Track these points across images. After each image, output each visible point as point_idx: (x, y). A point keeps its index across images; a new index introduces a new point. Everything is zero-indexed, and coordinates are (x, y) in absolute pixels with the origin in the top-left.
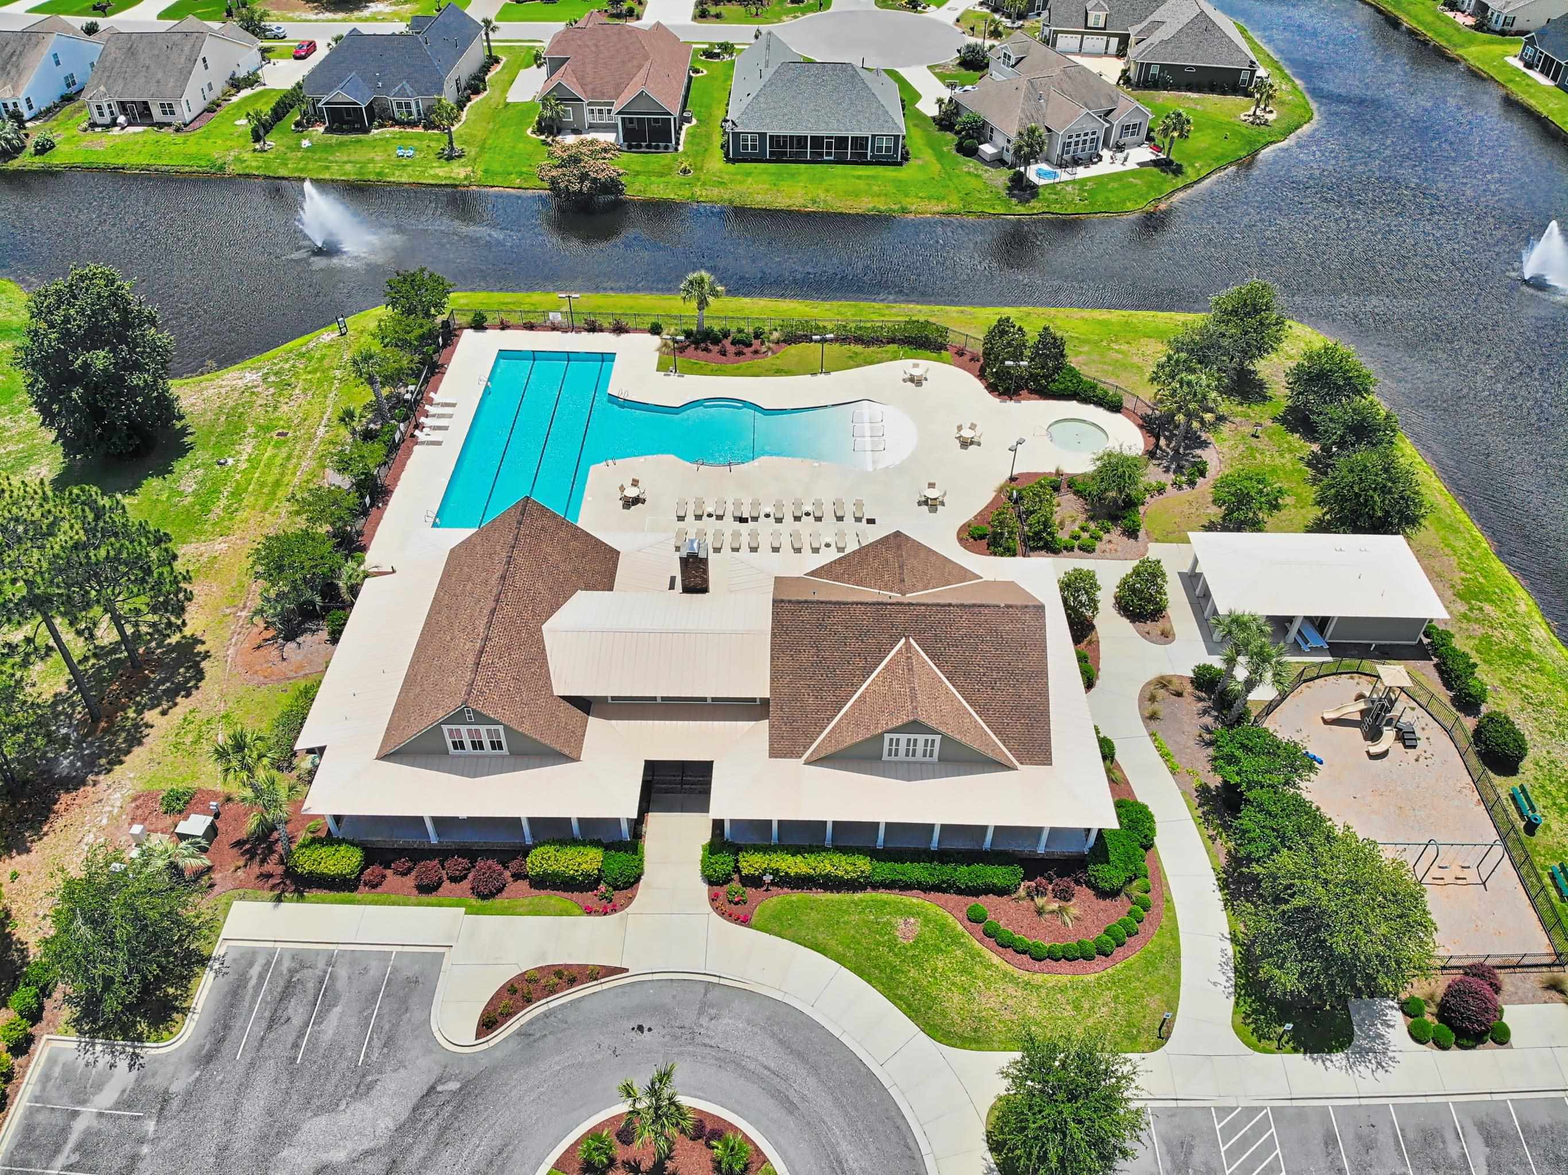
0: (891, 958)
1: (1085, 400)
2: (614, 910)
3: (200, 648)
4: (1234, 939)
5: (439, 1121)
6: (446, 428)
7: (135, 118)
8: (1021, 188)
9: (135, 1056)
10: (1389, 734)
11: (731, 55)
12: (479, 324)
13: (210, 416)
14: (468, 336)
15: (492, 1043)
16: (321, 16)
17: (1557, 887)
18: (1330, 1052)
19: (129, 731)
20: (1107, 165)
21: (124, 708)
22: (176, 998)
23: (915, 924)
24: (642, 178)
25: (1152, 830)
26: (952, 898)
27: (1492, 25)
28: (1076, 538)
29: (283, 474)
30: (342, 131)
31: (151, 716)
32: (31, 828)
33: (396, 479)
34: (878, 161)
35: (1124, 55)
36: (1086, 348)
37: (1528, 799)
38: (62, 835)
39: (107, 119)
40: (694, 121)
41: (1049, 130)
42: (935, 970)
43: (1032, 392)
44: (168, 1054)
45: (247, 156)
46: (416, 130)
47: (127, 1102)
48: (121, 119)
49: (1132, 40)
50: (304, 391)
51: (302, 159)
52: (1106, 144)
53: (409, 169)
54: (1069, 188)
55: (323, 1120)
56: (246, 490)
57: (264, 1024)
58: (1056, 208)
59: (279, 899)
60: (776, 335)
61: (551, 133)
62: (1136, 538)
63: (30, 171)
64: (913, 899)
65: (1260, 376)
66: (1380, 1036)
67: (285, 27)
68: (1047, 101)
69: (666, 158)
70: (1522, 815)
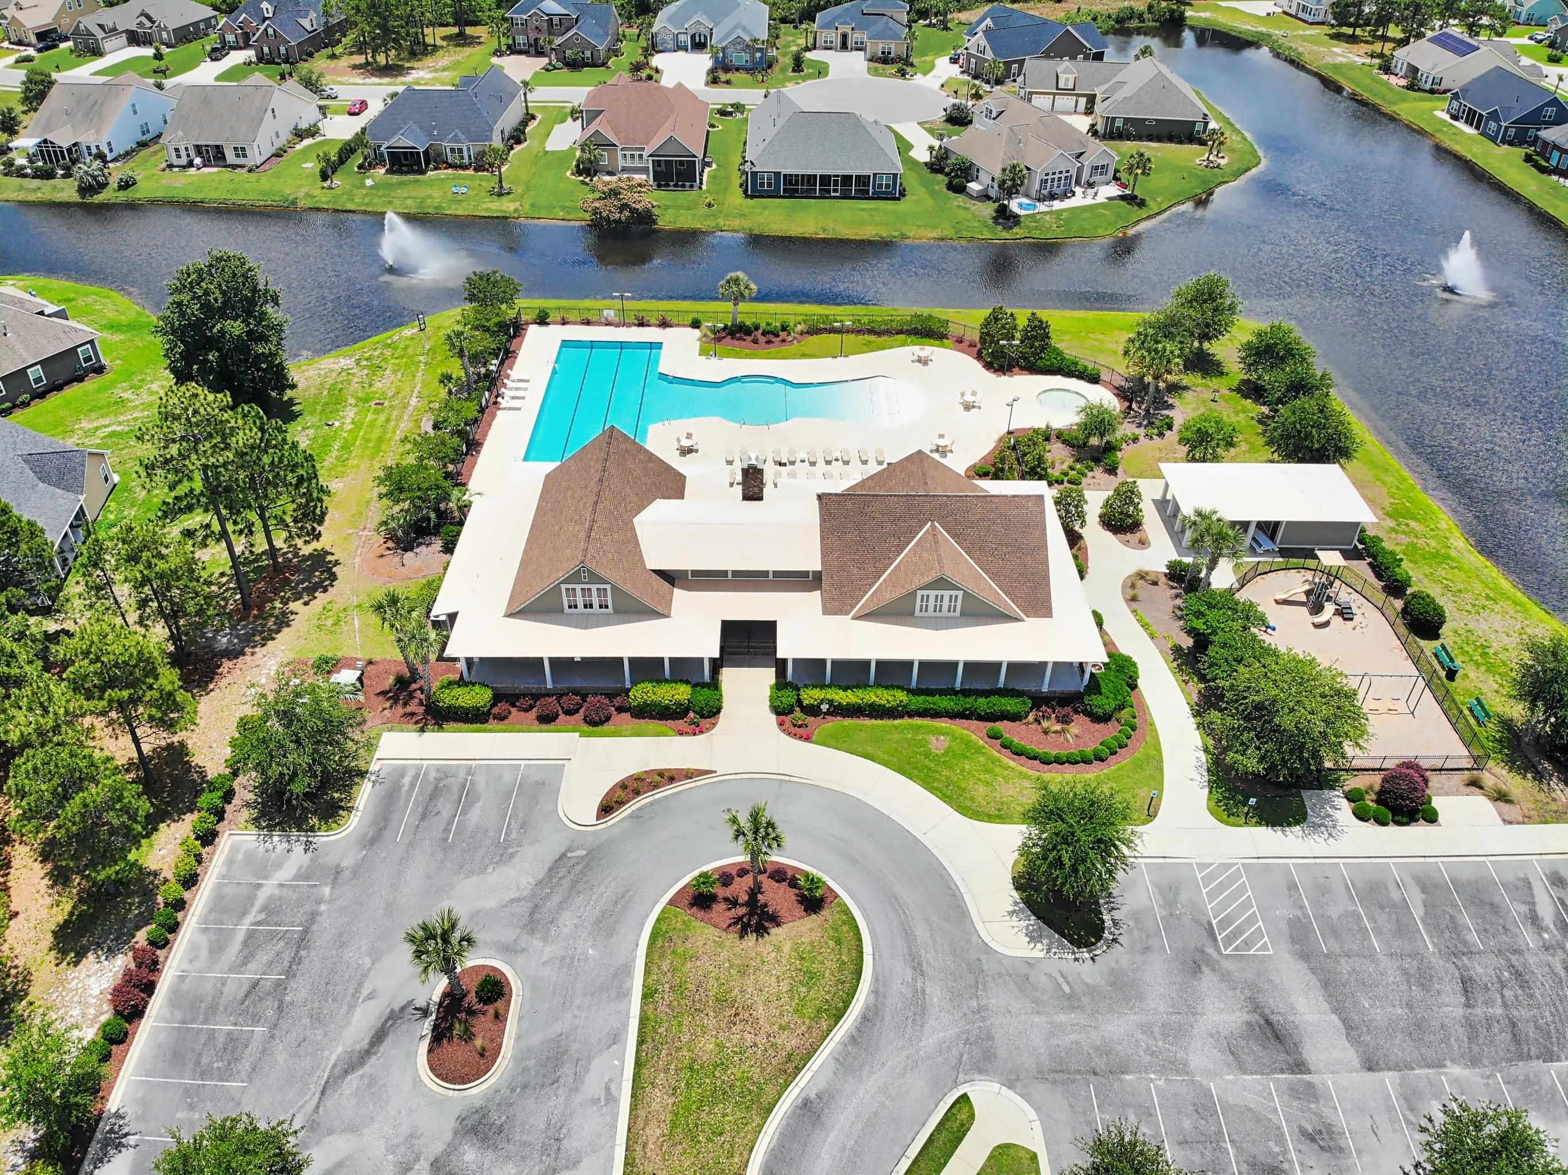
0: (927, 762)
1: (1069, 374)
2: (701, 732)
3: (329, 558)
4: (1206, 750)
5: (572, 876)
6: (523, 398)
7: (209, 160)
8: (1004, 216)
9: (308, 843)
10: (1329, 608)
11: (742, 113)
12: (542, 320)
13: (313, 391)
14: (533, 330)
15: (609, 824)
16: (367, 80)
17: (1474, 716)
18: (1289, 825)
19: (277, 617)
20: (1080, 199)
21: (271, 600)
22: (341, 800)
23: (945, 741)
24: (671, 211)
25: (1136, 673)
26: (975, 723)
27: (1422, 85)
28: (1066, 474)
29: (384, 432)
30: (400, 172)
31: (293, 606)
32: (199, 686)
33: (485, 435)
34: (879, 197)
35: (1091, 113)
36: (1068, 337)
37: (1447, 653)
38: (227, 691)
39: (184, 161)
40: (714, 166)
41: (1028, 169)
42: (963, 770)
43: (1023, 368)
44: (337, 841)
45: (317, 192)
46: (467, 172)
47: (303, 875)
48: (198, 161)
49: (1098, 99)
50: (394, 372)
51: (367, 195)
52: (1078, 183)
53: (464, 204)
54: (1047, 218)
55: (474, 879)
56: (354, 444)
57: (418, 816)
58: (1036, 234)
59: (422, 730)
60: (799, 328)
61: (588, 174)
62: (1116, 474)
63: (115, 204)
64: (943, 724)
65: (1217, 358)
66: (1329, 816)
67: (337, 89)
68: (1026, 145)
69: (694, 194)
70: (1443, 668)
